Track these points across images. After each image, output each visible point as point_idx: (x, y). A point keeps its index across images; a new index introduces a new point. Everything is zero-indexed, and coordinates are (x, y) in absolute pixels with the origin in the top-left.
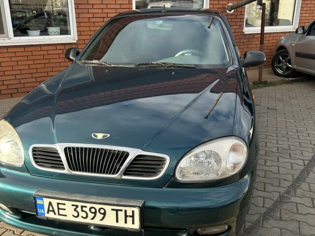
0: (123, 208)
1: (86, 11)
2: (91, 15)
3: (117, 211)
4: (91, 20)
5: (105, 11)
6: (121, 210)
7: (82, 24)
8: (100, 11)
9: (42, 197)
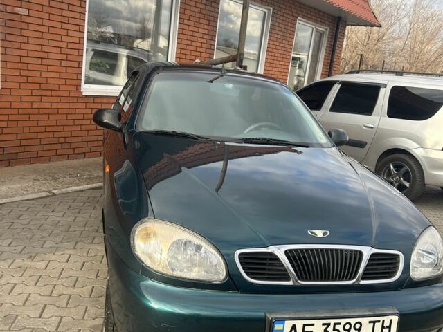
0: (381, 319)
1: (18, 45)
2: (24, 53)
3: (374, 322)
4: (24, 60)
5: (45, 49)
6: (379, 321)
7: (9, 65)
8: (38, 48)
9: (283, 320)
